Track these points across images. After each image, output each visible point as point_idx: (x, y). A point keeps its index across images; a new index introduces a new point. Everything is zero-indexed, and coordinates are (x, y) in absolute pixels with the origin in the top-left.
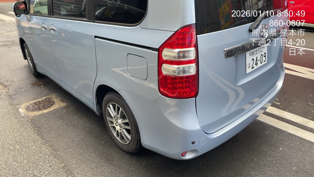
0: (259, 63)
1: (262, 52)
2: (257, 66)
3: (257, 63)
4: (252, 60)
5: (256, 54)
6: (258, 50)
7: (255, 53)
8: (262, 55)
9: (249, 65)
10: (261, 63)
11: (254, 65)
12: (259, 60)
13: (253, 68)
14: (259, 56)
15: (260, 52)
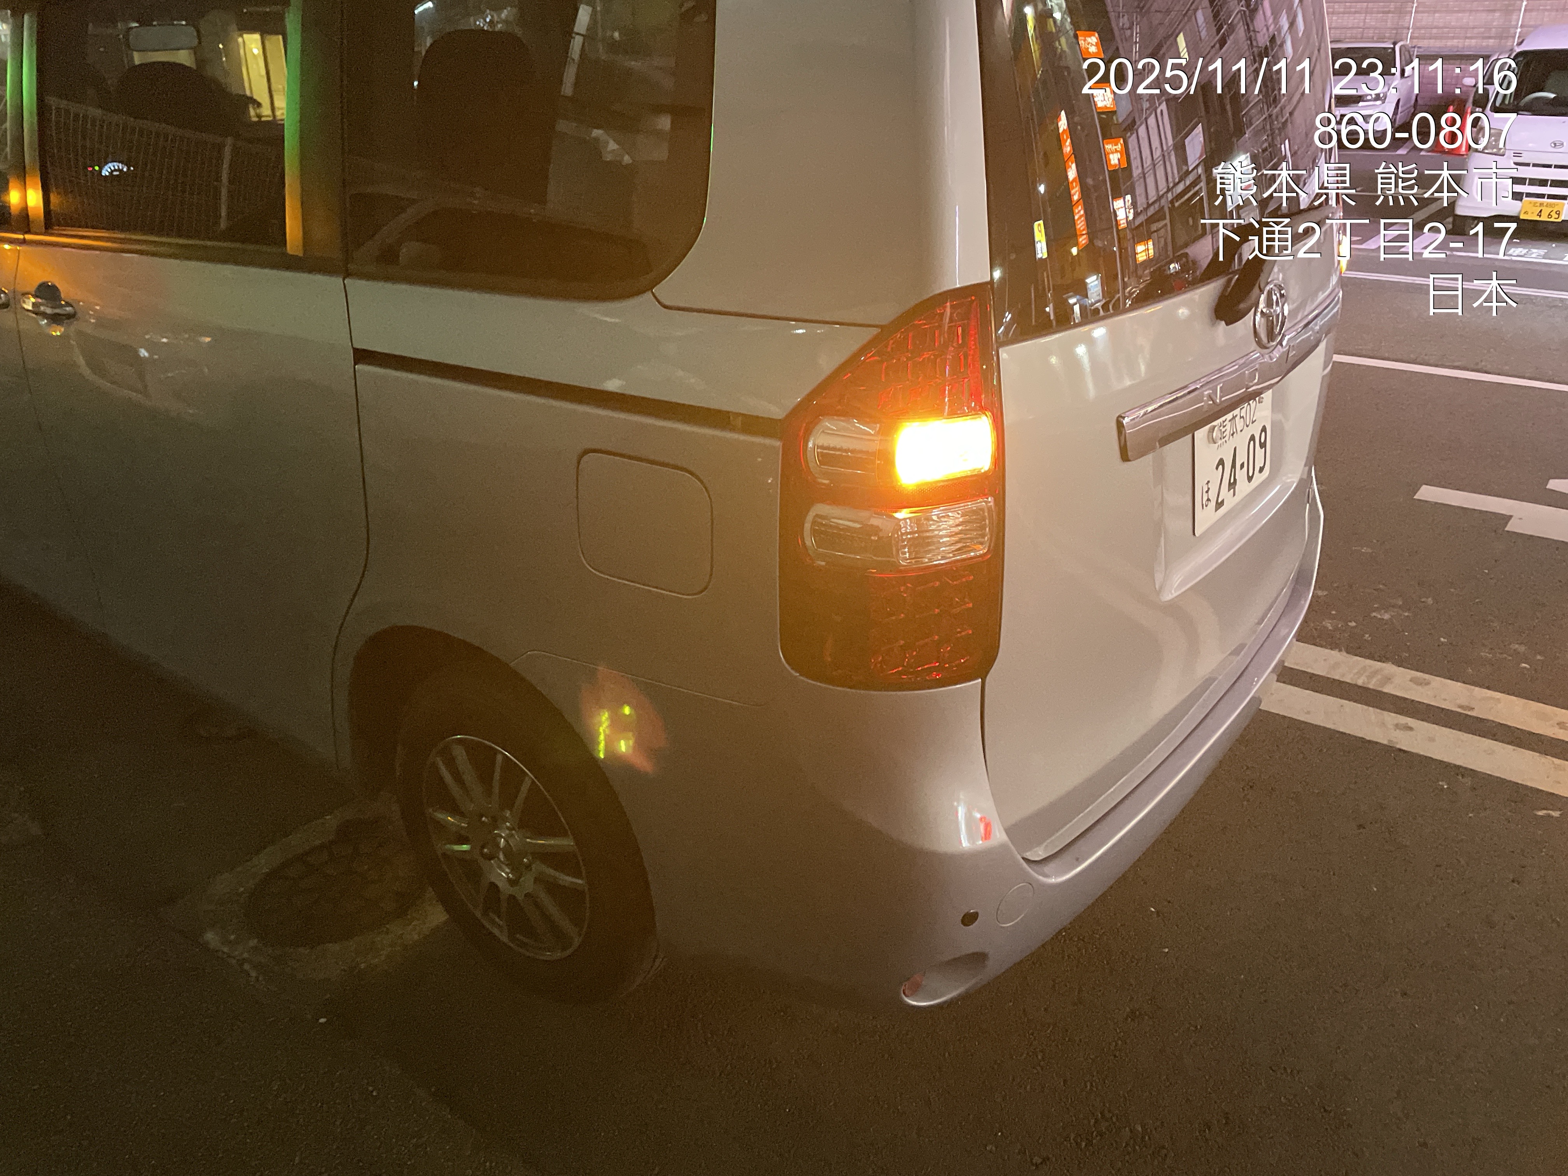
0: (1241, 475)
1: (1253, 422)
2: (1234, 495)
3: (1235, 479)
4: (1217, 468)
5: (1232, 435)
6: (1239, 416)
7: (1227, 433)
8: (1252, 438)
9: (1207, 492)
10: (1250, 479)
11: (1225, 494)
12: (1242, 466)
13: (1219, 505)
14: (1241, 442)
15: (1247, 426)
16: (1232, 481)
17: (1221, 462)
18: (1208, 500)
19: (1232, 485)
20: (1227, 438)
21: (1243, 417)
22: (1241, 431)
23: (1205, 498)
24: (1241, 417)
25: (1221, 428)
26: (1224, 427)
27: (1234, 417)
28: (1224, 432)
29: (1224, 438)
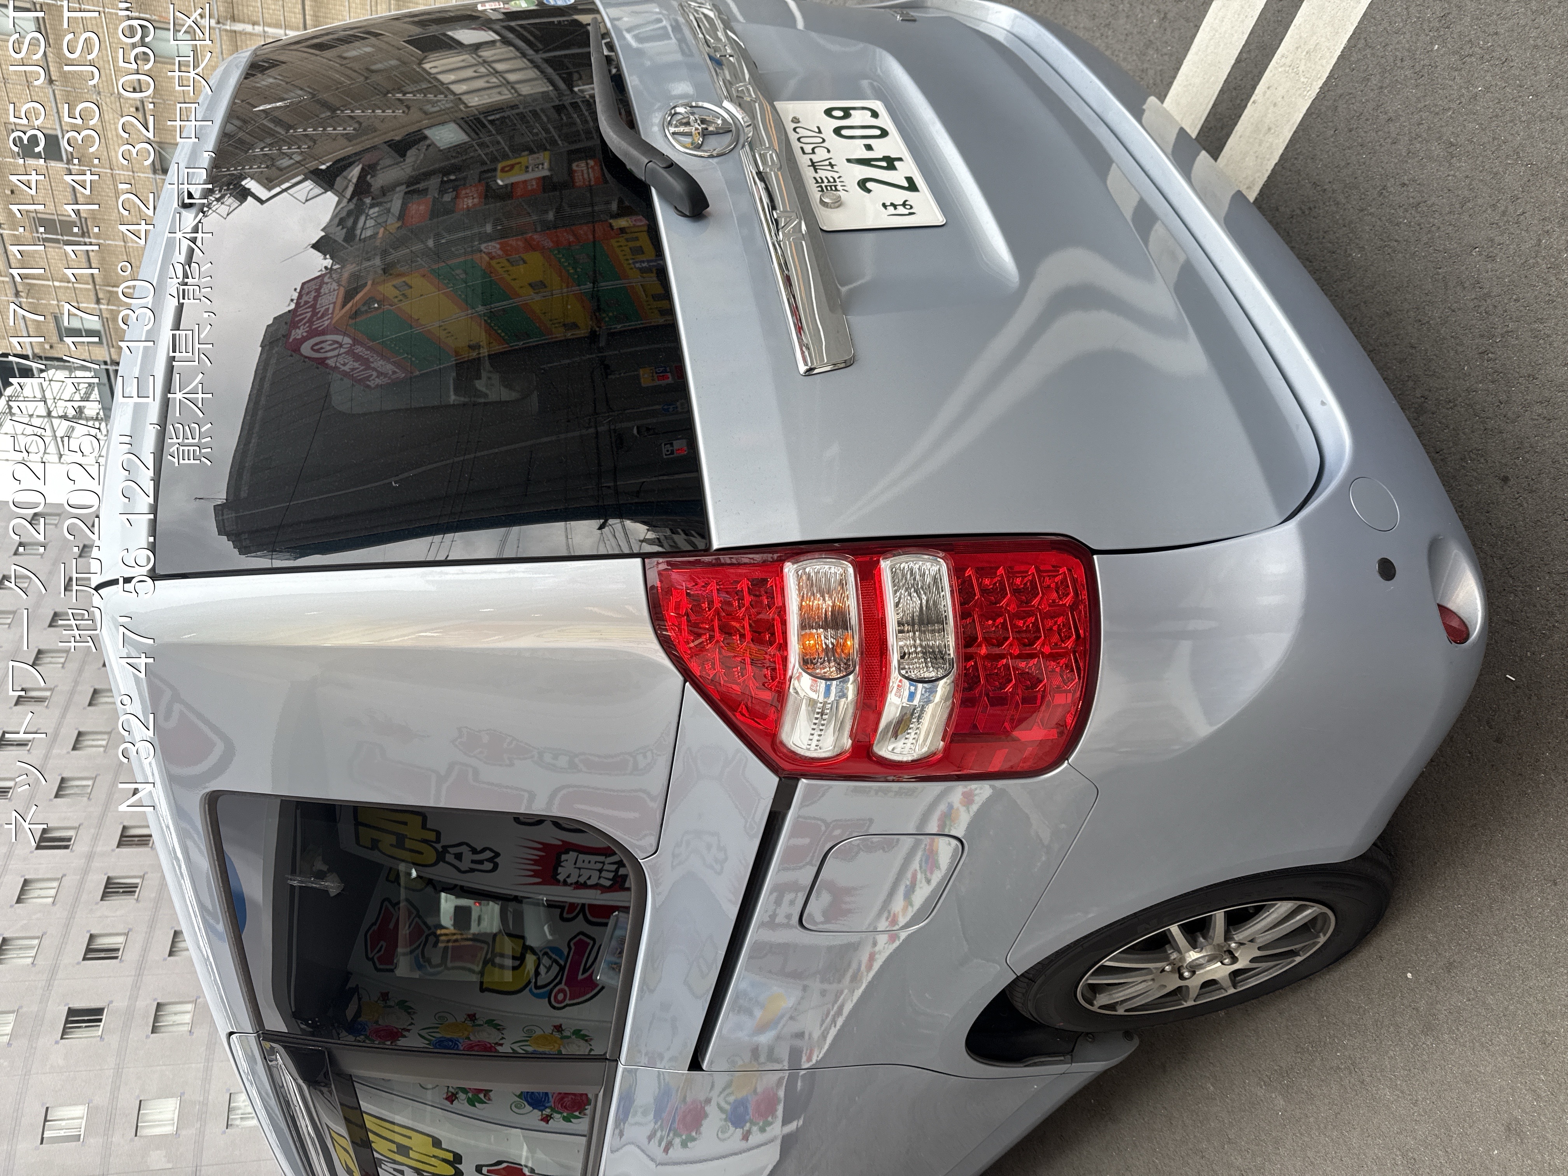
0: (881, 148)
1: (820, 132)
2: (900, 159)
3: (886, 159)
5: (831, 165)
6: (812, 156)
7: (829, 174)
8: (837, 131)
9: (895, 206)
10: (884, 133)
11: (897, 177)
12: (869, 148)
13: (912, 186)
14: (843, 150)
15: (824, 141)
16: (884, 164)
17: (863, 184)
18: (904, 205)
19: (890, 163)
20: (836, 175)
21: (813, 149)
22: (829, 151)
23: (901, 210)
24: (813, 152)
25: (823, 185)
26: (823, 182)
27: (813, 164)
28: (829, 182)
29: (835, 181)
